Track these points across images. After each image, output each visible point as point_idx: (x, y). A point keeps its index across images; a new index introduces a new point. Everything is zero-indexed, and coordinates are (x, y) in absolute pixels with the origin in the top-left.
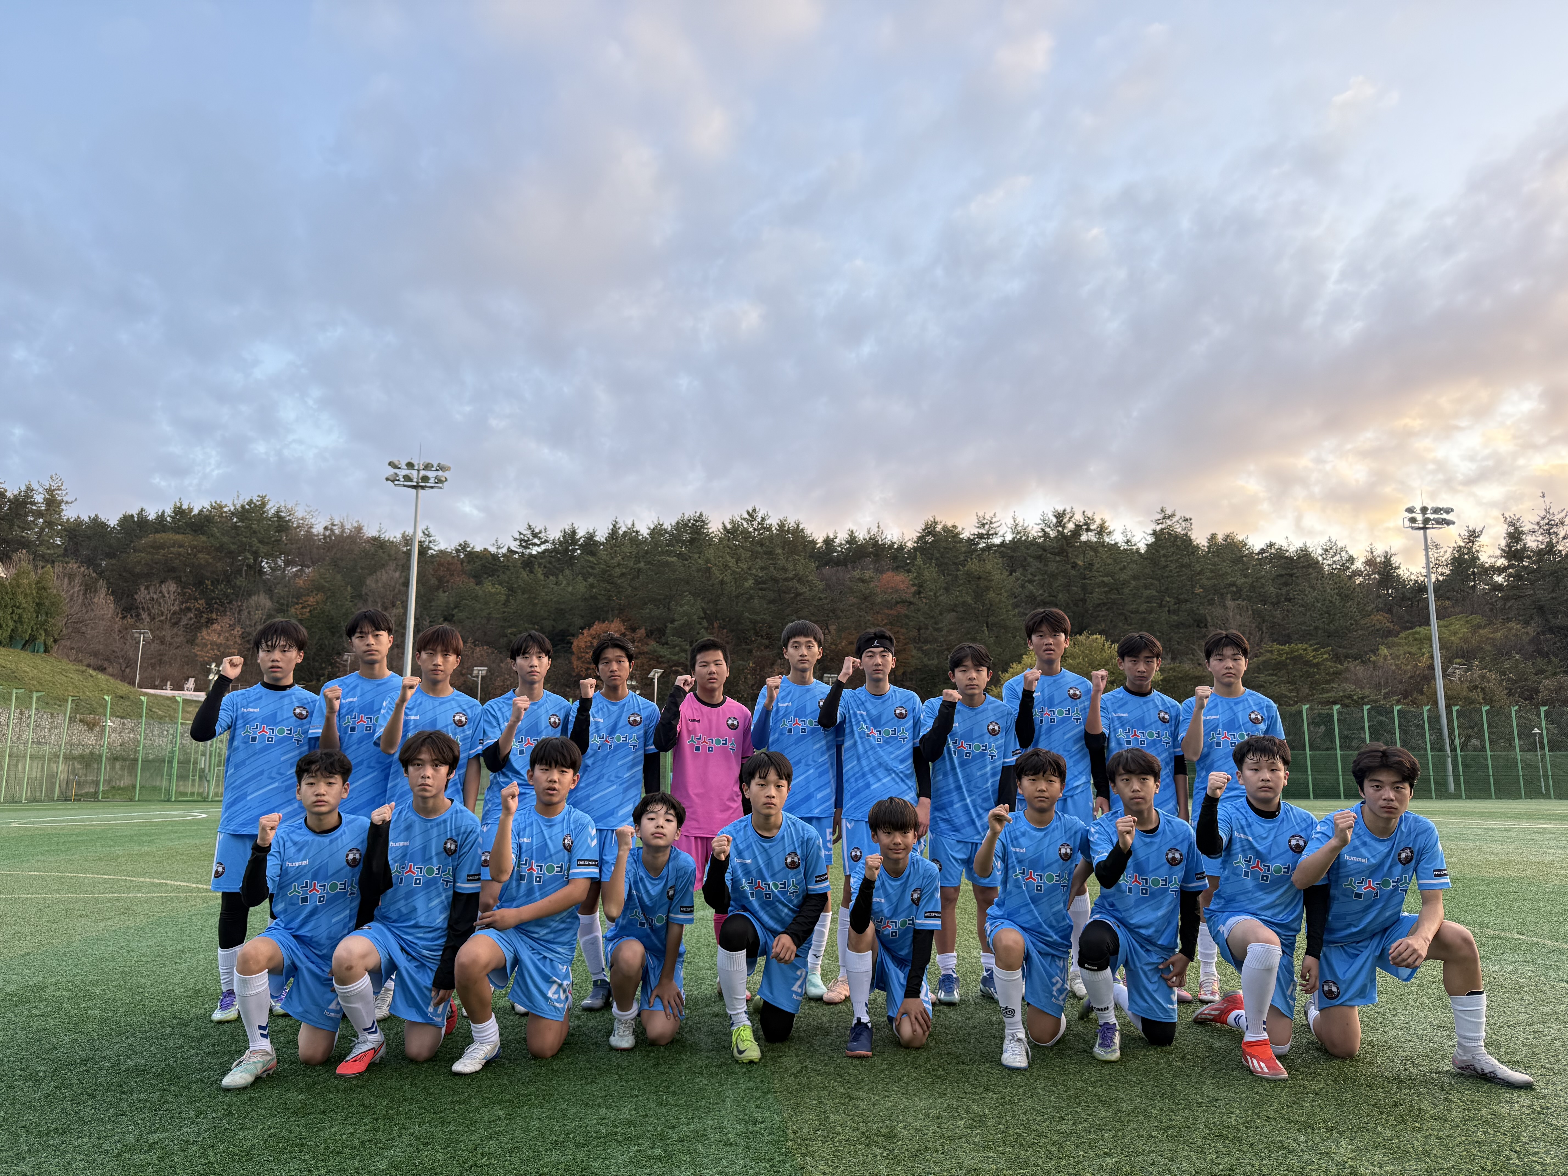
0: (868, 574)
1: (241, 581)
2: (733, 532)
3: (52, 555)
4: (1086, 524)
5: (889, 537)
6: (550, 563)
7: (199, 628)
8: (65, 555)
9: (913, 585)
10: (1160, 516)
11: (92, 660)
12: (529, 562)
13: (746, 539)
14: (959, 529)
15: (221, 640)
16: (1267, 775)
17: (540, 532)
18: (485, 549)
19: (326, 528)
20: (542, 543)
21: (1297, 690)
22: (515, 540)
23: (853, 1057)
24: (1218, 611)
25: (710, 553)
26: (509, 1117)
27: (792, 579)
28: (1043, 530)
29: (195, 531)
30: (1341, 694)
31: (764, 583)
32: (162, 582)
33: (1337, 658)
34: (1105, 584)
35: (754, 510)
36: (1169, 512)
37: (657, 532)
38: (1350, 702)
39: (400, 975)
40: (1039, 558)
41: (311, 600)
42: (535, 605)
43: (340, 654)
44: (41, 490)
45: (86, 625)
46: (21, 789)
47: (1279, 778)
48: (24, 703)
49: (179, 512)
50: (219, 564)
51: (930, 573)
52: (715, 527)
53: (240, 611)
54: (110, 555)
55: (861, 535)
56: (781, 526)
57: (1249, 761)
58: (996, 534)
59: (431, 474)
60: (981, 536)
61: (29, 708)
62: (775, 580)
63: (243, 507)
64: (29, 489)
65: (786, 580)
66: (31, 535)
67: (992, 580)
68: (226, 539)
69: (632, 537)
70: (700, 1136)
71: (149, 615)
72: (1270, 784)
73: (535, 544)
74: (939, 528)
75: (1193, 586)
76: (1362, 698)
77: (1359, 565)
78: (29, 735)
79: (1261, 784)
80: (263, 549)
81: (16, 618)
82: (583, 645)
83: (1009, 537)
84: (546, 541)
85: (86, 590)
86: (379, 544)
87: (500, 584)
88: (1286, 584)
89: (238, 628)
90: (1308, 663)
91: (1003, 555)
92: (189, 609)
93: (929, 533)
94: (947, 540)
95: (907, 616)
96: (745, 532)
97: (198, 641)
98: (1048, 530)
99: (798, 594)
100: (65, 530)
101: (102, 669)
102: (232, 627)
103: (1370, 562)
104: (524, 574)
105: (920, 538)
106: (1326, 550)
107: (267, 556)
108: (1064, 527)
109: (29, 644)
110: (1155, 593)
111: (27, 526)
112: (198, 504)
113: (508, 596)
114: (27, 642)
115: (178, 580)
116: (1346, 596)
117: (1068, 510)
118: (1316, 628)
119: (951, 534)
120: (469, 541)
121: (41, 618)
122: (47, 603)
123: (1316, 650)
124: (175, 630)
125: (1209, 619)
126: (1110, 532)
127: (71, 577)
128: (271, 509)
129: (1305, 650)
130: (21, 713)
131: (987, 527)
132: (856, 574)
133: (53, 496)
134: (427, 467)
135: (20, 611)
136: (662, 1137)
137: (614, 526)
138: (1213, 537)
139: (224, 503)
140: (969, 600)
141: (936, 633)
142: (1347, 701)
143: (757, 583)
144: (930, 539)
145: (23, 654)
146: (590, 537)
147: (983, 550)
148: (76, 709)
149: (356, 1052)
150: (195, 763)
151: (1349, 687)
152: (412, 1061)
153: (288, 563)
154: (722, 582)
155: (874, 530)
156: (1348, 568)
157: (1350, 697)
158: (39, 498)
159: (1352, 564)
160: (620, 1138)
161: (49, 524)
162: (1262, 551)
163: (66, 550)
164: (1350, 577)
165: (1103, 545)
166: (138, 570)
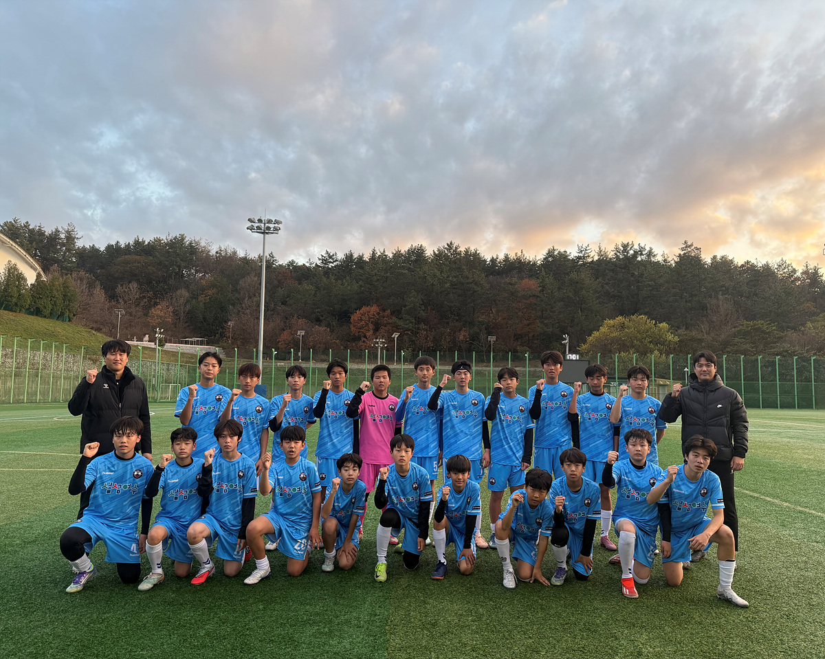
0: (514, 280)
1: (171, 282)
2: (439, 256)
3: (70, 267)
4: (640, 251)
5: (528, 258)
6: (339, 273)
7: (150, 307)
8: (78, 267)
9: (540, 286)
10: (684, 246)
11: (95, 325)
12: (327, 272)
13: (446, 259)
14: (568, 253)
15: (162, 314)
16: (639, 448)
17: (333, 255)
18: (304, 265)
19: (217, 252)
20: (334, 262)
21: (757, 347)
22: (320, 259)
23: (433, 579)
24: (714, 301)
25: (426, 268)
26: (265, 609)
27: (472, 283)
28: (616, 254)
29: (146, 254)
30: (782, 349)
31: (456, 285)
32: (130, 282)
33: (782, 329)
34: (650, 286)
35: (451, 243)
36: (689, 244)
37: (397, 255)
38: (786, 355)
39: (220, 538)
40: (613, 270)
41: (210, 292)
42: (331, 296)
43: (226, 322)
44: (63, 231)
45: (90, 307)
46: (60, 395)
47: (645, 450)
48: (59, 349)
49: (137, 243)
50: (159, 273)
51: (550, 280)
52: (429, 252)
53: (172, 298)
54: (101, 267)
55: (512, 256)
56: (467, 251)
57: (632, 440)
58: (589, 256)
59: (272, 226)
60: (579, 258)
61: (62, 352)
62: (463, 284)
63: (171, 240)
64: (57, 231)
65: (468, 283)
66: (59, 256)
67: (585, 284)
68: (163, 259)
69: (383, 257)
70: (348, 622)
71: (123, 300)
72: (640, 453)
73: (330, 262)
74: (556, 253)
75: (700, 287)
76: (794, 352)
77: (798, 274)
78: (62, 366)
79: (636, 452)
80: (183, 264)
81: (53, 303)
82: (356, 319)
83: (596, 258)
84: (336, 261)
85: (90, 286)
86: (245, 260)
87: (312, 285)
88: (755, 286)
89: (171, 307)
90: (763, 332)
91: (592, 268)
92: (144, 297)
93: (550, 256)
94: (560, 260)
95: (535, 304)
96: (446, 256)
97: (150, 314)
98: (618, 254)
99: (475, 292)
100: (77, 253)
101: (98, 330)
102: (168, 307)
103: (805, 273)
104: (325, 279)
105: (545, 259)
106: (780, 266)
107: (185, 267)
108: (628, 253)
109: (60, 317)
110: (678, 291)
111: (57, 251)
112: (148, 238)
113: (316, 291)
114: (59, 316)
115: (138, 281)
116: (789, 293)
117: (630, 243)
118: (770, 311)
119: (563, 256)
120: (295, 260)
121: (67, 303)
122: (69, 294)
123: (769, 324)
124: (137, 309)
125: (708, 305)
126: (655, 255)
127: (81, 280)
128: (187, 241)
129: (763, 324)
130: (58, 355)
131: (583, 252)
132: (507, 280)
133: (70, 235)
134: (270, 221)
135: (55, 299)
136: (331, 622)
137: (373, 252)
138: (715, 257)
139: (161, 238)
140: (571, 295)
141: (551, 314)
142: (785, 354)
143: (452, 285)
144: (550, 259)
145: (58, 322)
146: (361, 258)
147: (581, 265)
148: (86, 353)
149: (201, 573)
150: (150, 381)
151: (787, 346)
152: (228, 576)
153: (197, 271)
154: (432, 284)
155: (519, 254)
156: (792, 276)
157: (787, 351)
158: (63, 236)
159: (795, 274)
160: (311, 622)
161: (68, 250)
162: (742, 266)
163: (78, 264)
164: (793, 281)
165: (650, 262)
166: (116, 275)
